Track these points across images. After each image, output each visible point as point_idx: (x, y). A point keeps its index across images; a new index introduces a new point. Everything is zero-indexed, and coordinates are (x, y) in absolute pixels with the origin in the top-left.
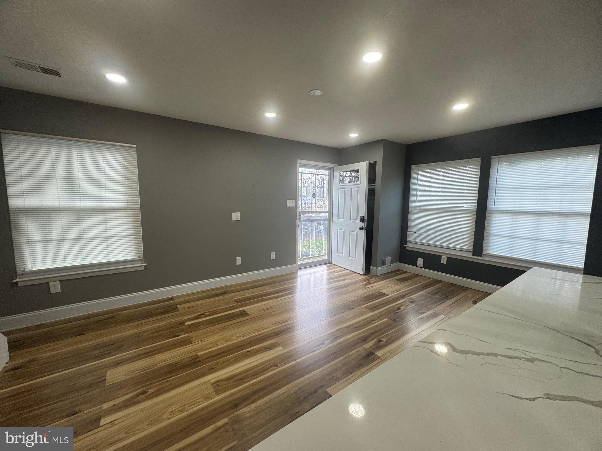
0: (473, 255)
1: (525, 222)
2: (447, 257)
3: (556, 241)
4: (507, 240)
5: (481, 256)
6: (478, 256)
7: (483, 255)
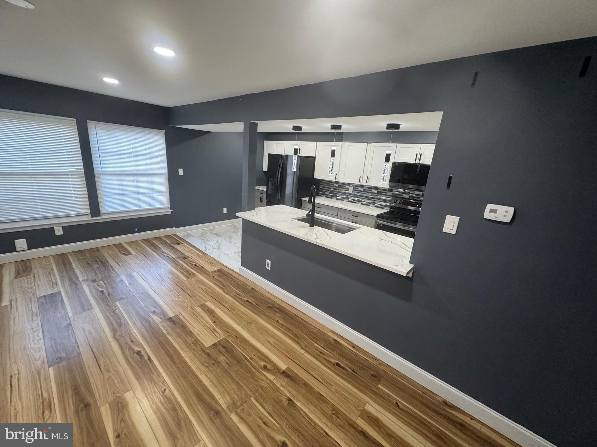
0: (92, 217)
1: (129, 181)
2: (62, 227)
3: (149, 193)
4: (118, 198)
5: (100, 216)
6: (97, 217)
7: (101, 215)
